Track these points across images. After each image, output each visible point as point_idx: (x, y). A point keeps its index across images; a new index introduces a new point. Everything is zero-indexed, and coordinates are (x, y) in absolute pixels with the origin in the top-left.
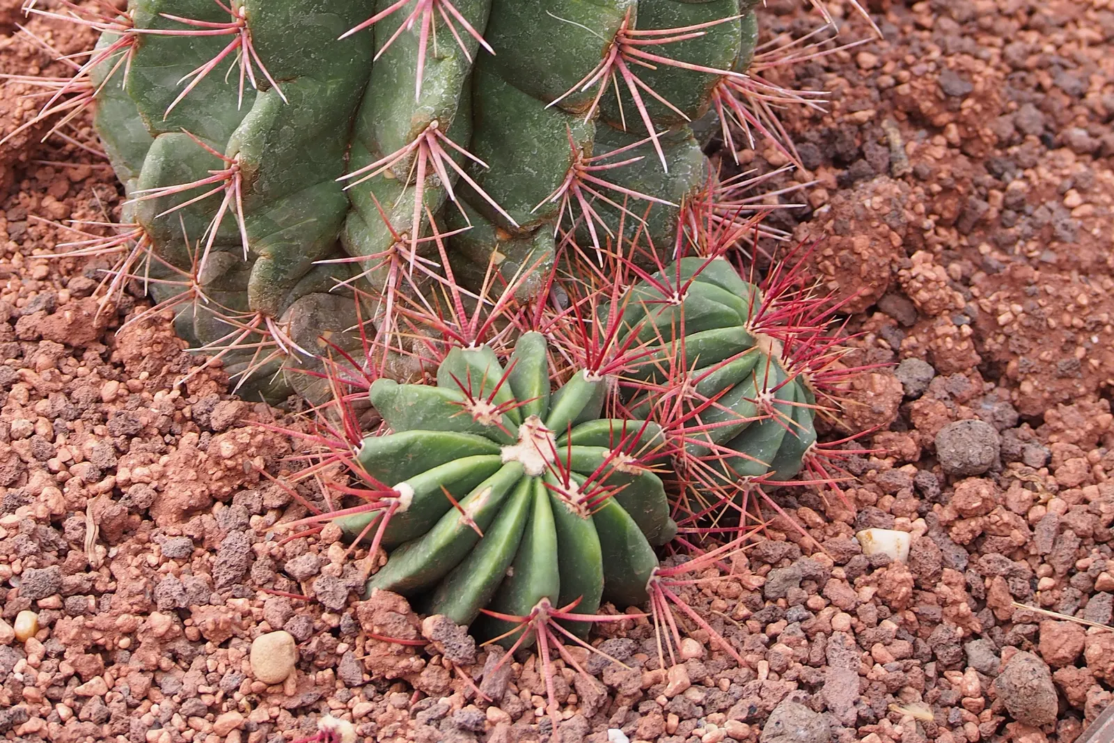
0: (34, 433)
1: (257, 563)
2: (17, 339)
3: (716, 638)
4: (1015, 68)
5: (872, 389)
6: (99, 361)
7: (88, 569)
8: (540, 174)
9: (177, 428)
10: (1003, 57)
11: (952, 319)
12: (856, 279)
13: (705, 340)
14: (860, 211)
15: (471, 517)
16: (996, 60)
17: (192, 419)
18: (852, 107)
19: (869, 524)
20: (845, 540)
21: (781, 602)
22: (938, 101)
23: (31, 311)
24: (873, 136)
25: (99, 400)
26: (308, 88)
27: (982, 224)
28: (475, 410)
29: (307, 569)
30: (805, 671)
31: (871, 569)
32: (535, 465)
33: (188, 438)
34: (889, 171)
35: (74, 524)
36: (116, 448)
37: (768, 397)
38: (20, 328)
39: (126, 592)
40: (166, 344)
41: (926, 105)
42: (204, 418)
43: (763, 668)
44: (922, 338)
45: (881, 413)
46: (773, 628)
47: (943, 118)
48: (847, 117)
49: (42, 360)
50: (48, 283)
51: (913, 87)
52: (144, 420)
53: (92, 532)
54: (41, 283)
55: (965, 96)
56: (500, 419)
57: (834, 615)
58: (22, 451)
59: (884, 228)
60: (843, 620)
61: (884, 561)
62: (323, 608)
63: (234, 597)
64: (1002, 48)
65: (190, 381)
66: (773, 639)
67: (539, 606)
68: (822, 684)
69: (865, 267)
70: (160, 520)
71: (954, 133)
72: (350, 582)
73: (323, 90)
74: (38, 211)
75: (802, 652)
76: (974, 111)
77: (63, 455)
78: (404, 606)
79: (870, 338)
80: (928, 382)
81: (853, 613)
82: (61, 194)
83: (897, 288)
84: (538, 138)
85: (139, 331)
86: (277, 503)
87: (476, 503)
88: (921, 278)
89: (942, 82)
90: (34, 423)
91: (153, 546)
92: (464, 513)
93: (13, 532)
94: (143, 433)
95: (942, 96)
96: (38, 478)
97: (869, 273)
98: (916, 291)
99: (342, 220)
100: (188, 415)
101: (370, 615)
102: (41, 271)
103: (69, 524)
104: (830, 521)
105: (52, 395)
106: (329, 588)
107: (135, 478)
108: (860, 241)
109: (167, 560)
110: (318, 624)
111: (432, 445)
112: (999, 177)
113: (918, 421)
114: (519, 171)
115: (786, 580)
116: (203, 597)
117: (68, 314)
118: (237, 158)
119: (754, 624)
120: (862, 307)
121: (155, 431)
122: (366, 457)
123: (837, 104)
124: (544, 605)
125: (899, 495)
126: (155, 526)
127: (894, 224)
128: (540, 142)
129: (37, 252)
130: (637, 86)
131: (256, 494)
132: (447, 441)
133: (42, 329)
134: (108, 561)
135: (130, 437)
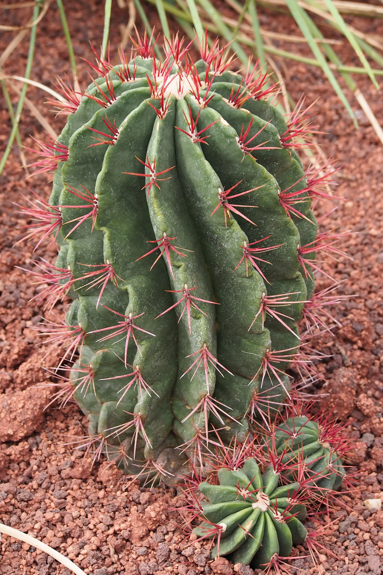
0: (80, 516)
1: (172, 553)
2: (62, 479)
3: (329, 552)
4: (371, 310)
5: (357, 448)
6: (94, 483)
7: (113, 563)
8: (241, 400)
9: (129, 505)
10: (365, 305)
11: (376, 416)
12: (343, 408)
13: (307, 449)
14: (340, 384)
15: (247, 530)
16: (363, 308)
17: (133, 501)
18: (326, 342)
19: (367, 498)
20: (360, 506)
21: (346, 533)
22: (353, 333)
23: (65, 468)
24: (335, 351)
25: (99, 498)
26: (159, 385)
27: (375, 374)
28: (242, 494)
29: (190, 553)
30: (361, 558)
31: (371, 515)
32: (264, 508)
33: (134, 509)
34: (344, 365)
35: (105, 549)
36: (111, 517)
37: (331, 465)
38: (63, 475)
39: (129, 571)
40: (117, 474)
41: (349, 336)
42: (137, 500)
43: (347, 559)
44: (368, 424)
45: (361, 456)
46: (346, 544)
47: (355, 339)
48: (324, 345)
49: (75, 487)
50: (66, 454)
51: (344, 330)
52: (117, 504)
53: (112, 551)
54: (64, 455)
55: (362, 331)
56: (250, 495)
57: (363, 535)
58: (79, 524)
59: (349, 389)
60: (367, 536)
61: (375, 511)
62: (197, 565)
63: (166, 567)
64: (365, 303)
65: (129, 487)
66: (346, 548)
67: (274, 556)
68: (367, 562)
69: (345, 404)
70: (133, 541)
71: (360, 343)
72: (205, 555)
73: (163, 385)
74: (55, 428)
75: (357, 551)
76: (366, 335)
77: (93, 522)
78: (227, 562)
79: (350, 427)
80: (374, 441)
81: (369, 532)
82: (62, 420)
83: (357, 408)
84: (239, 388)
85: (107, 471)
86: (173, 530)
87: (248, 525)
88: (365, 405)
89: (354, 326)
90: (79, 511)
91: (133, 551)
92: (245, 530)
93: (86, 556)
94: (118, 510)
95: (354, 331)
96: (88, 534)
97: (347, 406)
98: (364, 410)
99: (172, 423)
100: (131, 500)
101: (216, 567)
102: (63, 450)
103: (104, 548)
104: (353, 498)
105: (82, 500)
106: (199, 559)
107: (121, 528)
108: (343, 395)
109: (139, 556)
110: (197, 571)
111: (229, 507)
112: (376, 355)
113: (374, 456)
114: (233, 399)
115: (346, 526)
116: (156, 568)
117: (80, 469)
118: (139, 413)
119: (339, 544)
120: (346, 417)
121: (122, 508)
122: (205, 513)
123: (320, 341)
124: (276, 555)
125: (374, 485)
126: (132, 544)
127: (352, 387)
128: (240, 389)
129: (58, 443)
130: (275, 370)
131: (164, 527)
132: (234, 505)
133: (72, 474)
134: (119, 559)
135: (114, 512)
